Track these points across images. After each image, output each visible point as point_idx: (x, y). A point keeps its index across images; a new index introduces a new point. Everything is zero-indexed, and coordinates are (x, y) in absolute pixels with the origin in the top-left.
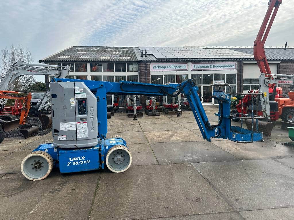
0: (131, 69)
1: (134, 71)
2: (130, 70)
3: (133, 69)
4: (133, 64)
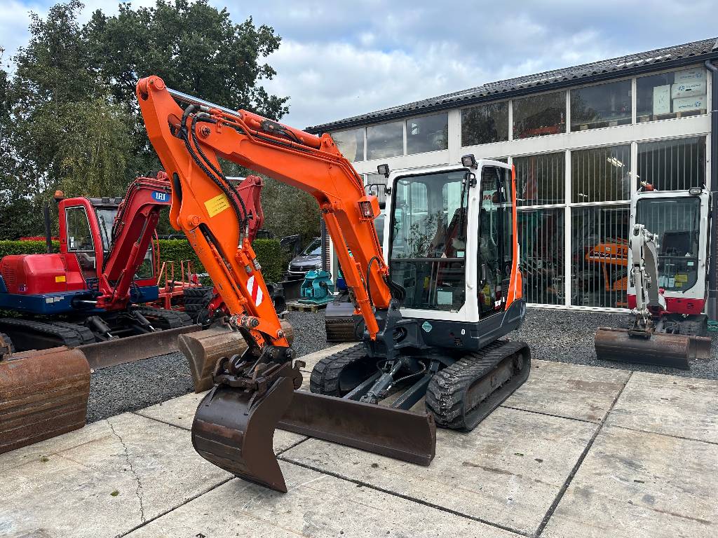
0: (660, 106)
1: (684, 115)
2: (657, 111)
3: (675, 101)
4: (677, 78)
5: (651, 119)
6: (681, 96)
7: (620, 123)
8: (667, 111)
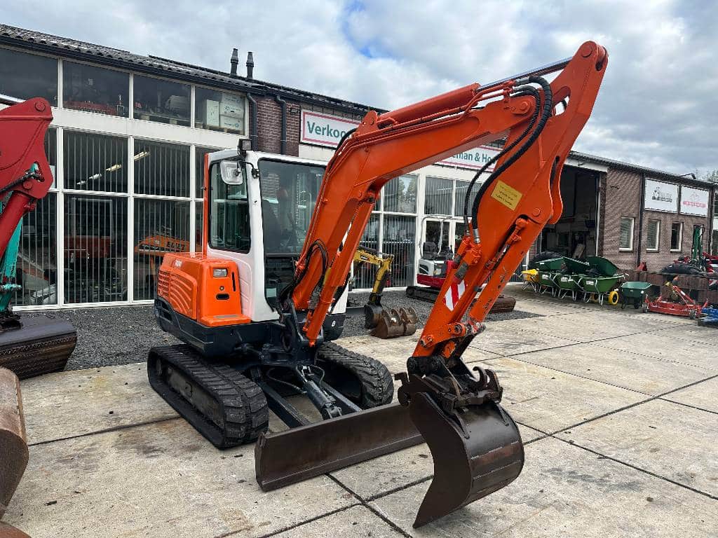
1: (229, 131)
2: (210, 123)
3: (222, 118)
4: (224, 97)
5: (205, 127)
6: (227, 115)
7: (179, 123)
8: (216, 124)
